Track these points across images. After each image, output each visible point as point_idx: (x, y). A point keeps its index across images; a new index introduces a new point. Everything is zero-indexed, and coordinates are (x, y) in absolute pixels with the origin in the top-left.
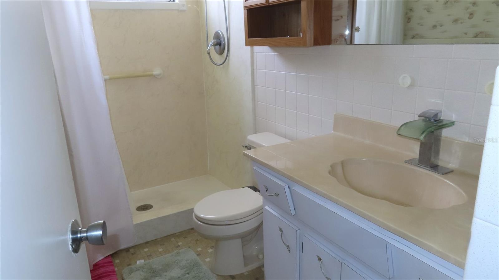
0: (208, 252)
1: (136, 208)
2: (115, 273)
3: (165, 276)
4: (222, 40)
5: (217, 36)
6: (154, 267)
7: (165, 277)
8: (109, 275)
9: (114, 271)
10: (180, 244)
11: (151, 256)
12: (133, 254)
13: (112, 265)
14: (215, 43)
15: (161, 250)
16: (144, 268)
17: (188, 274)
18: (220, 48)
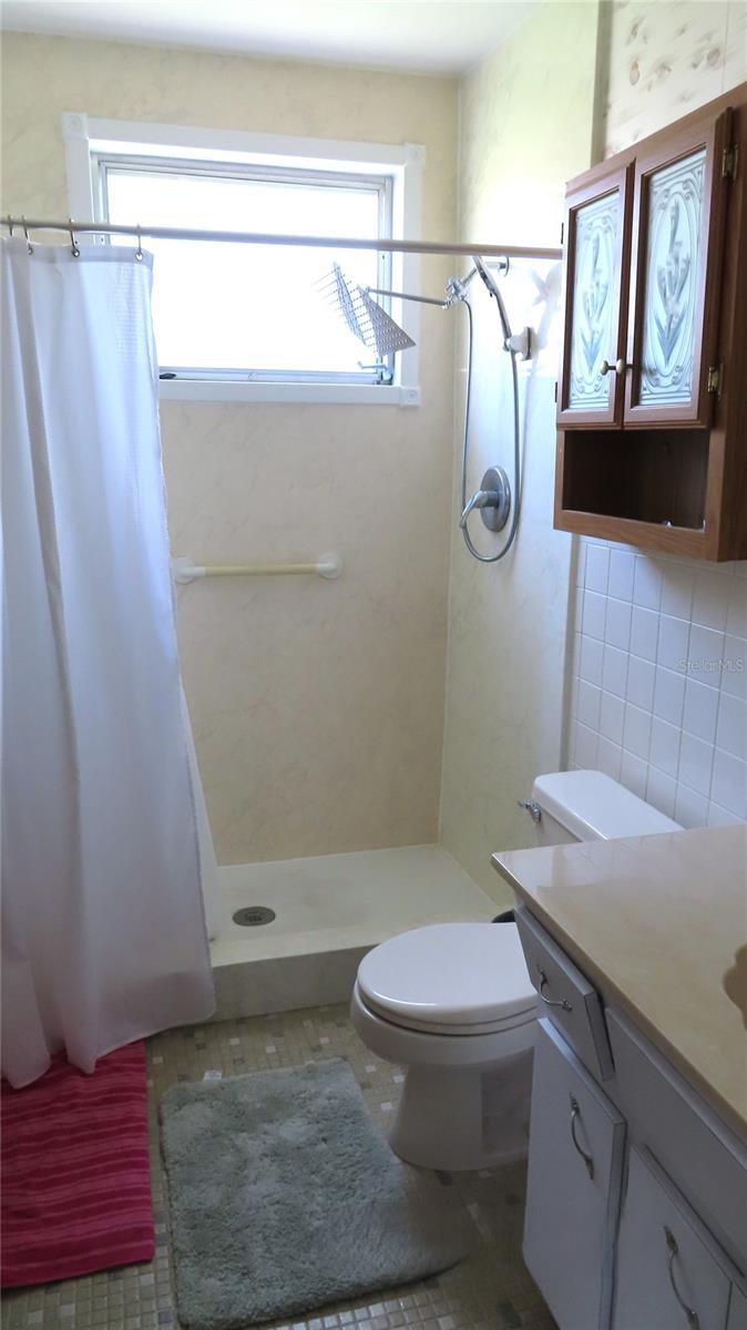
0: (393, 1083)
1: (235, 911)
2: (144, 1096)
3: (265, 1133)
4: (502, 492)
5: (491, 481)
6: (242, 1100)
7: (263, 1136)
8: (129, 1099)
9: (143, 1090)
10: (324, 1041)
11: (243, 1062)
12: (199, 1047)
13: (142, 1070)
14: (484, 501)
15: (270, 1049)
16: (216, 1099)
17: (325, 1140)
18: (496, 515)
